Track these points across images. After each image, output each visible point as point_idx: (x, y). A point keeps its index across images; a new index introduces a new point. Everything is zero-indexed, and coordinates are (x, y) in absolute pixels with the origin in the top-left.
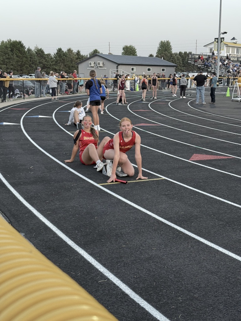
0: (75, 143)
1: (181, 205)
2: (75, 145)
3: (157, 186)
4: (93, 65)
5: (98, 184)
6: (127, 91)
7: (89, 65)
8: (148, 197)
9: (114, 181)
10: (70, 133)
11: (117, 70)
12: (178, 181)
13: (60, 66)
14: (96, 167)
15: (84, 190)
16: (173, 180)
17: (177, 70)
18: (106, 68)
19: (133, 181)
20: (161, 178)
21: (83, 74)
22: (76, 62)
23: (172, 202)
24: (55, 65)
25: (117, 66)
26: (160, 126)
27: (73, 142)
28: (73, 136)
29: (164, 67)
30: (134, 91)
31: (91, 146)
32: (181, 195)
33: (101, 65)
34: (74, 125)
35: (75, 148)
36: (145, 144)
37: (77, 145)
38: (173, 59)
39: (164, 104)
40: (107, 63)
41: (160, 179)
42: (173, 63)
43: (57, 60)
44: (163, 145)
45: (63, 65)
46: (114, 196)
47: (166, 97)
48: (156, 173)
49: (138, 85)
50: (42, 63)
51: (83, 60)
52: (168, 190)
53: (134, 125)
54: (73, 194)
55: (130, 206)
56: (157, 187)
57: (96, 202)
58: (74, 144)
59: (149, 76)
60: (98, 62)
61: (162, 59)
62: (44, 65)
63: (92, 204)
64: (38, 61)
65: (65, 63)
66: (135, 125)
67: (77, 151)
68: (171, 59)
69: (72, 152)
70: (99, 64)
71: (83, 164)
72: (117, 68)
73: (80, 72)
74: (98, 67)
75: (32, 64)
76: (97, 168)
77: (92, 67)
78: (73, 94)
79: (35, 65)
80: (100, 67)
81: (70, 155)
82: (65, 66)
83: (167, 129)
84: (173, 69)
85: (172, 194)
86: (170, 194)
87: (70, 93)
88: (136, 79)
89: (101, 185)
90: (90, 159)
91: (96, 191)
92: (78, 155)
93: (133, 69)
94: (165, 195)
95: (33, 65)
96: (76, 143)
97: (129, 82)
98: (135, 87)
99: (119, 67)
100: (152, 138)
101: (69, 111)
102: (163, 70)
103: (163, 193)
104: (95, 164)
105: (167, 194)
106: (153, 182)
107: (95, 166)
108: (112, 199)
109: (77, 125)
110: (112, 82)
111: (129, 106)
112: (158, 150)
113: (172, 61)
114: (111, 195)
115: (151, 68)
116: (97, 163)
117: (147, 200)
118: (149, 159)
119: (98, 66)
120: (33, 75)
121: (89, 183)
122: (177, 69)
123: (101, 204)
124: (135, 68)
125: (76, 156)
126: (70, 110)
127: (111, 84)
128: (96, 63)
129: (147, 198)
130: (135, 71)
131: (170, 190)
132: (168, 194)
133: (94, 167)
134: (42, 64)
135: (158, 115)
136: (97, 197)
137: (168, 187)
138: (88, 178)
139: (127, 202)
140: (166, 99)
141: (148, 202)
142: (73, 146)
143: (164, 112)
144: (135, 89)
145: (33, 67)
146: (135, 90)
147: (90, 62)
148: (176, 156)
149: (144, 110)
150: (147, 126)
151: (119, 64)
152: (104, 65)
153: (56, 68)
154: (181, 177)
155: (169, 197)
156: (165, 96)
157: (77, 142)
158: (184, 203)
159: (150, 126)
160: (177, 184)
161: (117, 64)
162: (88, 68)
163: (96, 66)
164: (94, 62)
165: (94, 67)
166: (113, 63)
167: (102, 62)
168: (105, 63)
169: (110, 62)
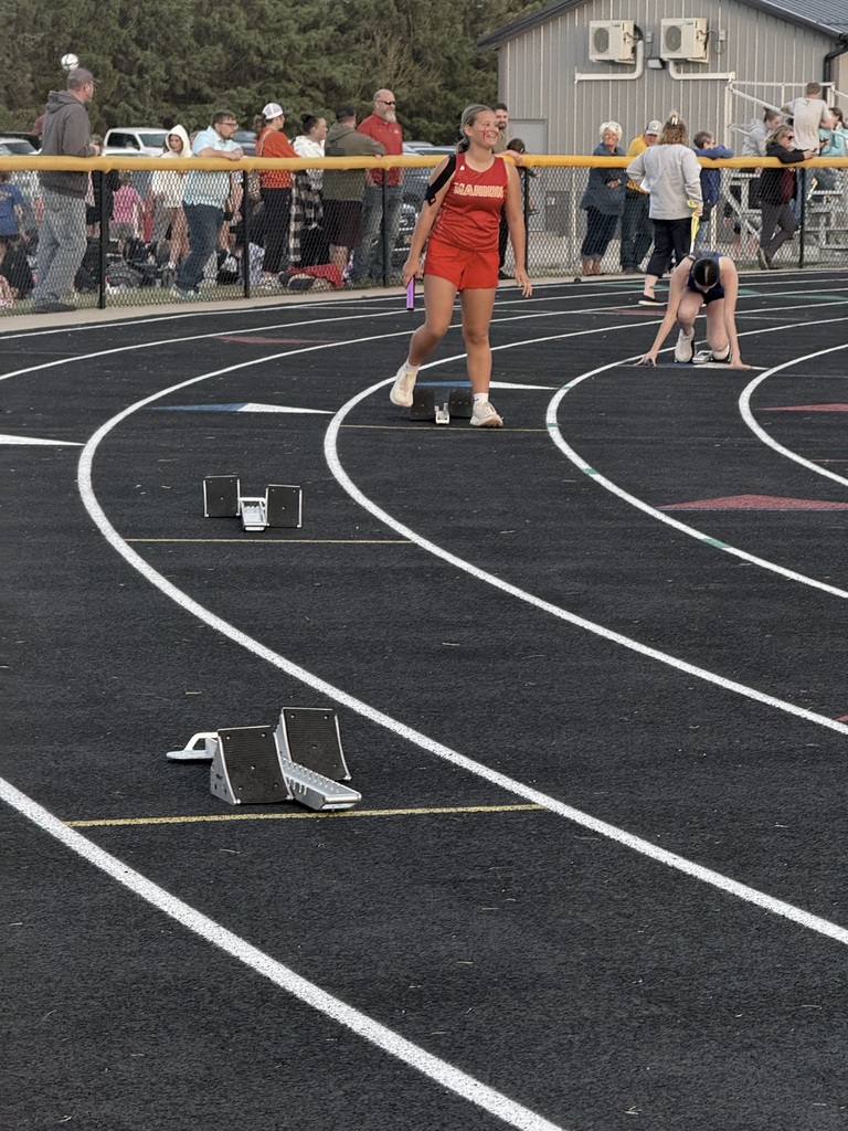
4: (620, 49)
7: (585, 51)
13: (375, 63)
18: (732, 76)
21: (540, 128)
24: (329, 51)
25: (828, 59)
33: (693, 48)
40: (739, 29)
45: (401, 52)
50: (223, 37)
60: (666, 23)
62: (238, 51)
64: (188, 25)
65: (422, 37)
70: (674, 36)
72: (826, 74)
74: (664, 64)
75: (133, 47)
77: (613, 65)
79: (164, 53)
80: (682, 63)
82: (417, 57)
95: (147, 56)
101: (247, 407)
119: (665, 56)
120: (136, 132)
128: (648, 36)
134: (219, 48)
145: (142, 71)
147: (595, 25)
151: (844, 43)
152: (714, 54)
153: (337, 74)
161: (827, 43)
162: (579, 77)
163: (646, 60)
164: (629, 27)
165: (635, 65)
166: (791, 29)
167: (701, 24)
168: (722, 32)
169: (771, 20)
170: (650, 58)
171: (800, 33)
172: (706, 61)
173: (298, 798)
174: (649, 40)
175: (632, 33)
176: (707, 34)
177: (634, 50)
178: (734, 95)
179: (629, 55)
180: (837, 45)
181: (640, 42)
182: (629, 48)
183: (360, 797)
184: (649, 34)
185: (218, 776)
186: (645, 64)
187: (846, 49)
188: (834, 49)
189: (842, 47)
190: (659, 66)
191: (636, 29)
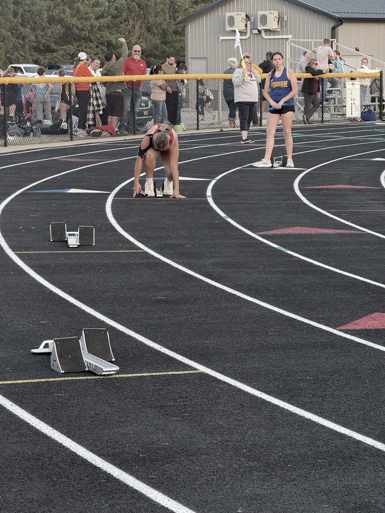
4: (239, 25)
7: (224, 28)
13: (130, 33)
18: (290, 37)
21: (204, 61)
24: (109, 27)
25: (333, 29)
33: (272, 24)
40: (293, 15)
43: (116, 9)
44: (300, 288)
50: (61, 21)
60: (260, 13)
62: (68, 28)
64: (45, 16)
65: (151, 20)
70: (264, 19)
72: (333, 35)
73: (191, 52)
74: (260, 32)
75: (20, 27)
79: (34, 29)
80: (268, 31)
95: (27, 31)
98: (380, 106)
99: (342, 29)
118: (209, 324)
119: (260, 28)
120: (22, 66)
134: (59, 26)
144: (381, 112)
145: (24, 38)
147: (228, 14)
151: (341, 21)
152: (282, 26)
161: (333, 21)
162: (221, 38)
163: (251, 30)
164: (243, 15)
165: (247, 32)
166: (316, 15)
167: (276, 14)
168: (285, 17)
169: (308, 11)
170: (254, 29)
171: (321, 17)
172: (279, 30)
173: (91, 369)
174: (252, 21)
175: (245, 18)
176: (279, 18)
177: (246, 25)
178: (291, 46)
179: (244, 28)
180: (337, 22)
181: (249, 22)
182: (244, 26)
183: (119, 368)
184: (252, 18)
185: (54, 360)
186: (251, 32)
187: (342, 24)
188: (336, 24)
189: (339, 23)
190: (258, 32)
191: (247, 16)
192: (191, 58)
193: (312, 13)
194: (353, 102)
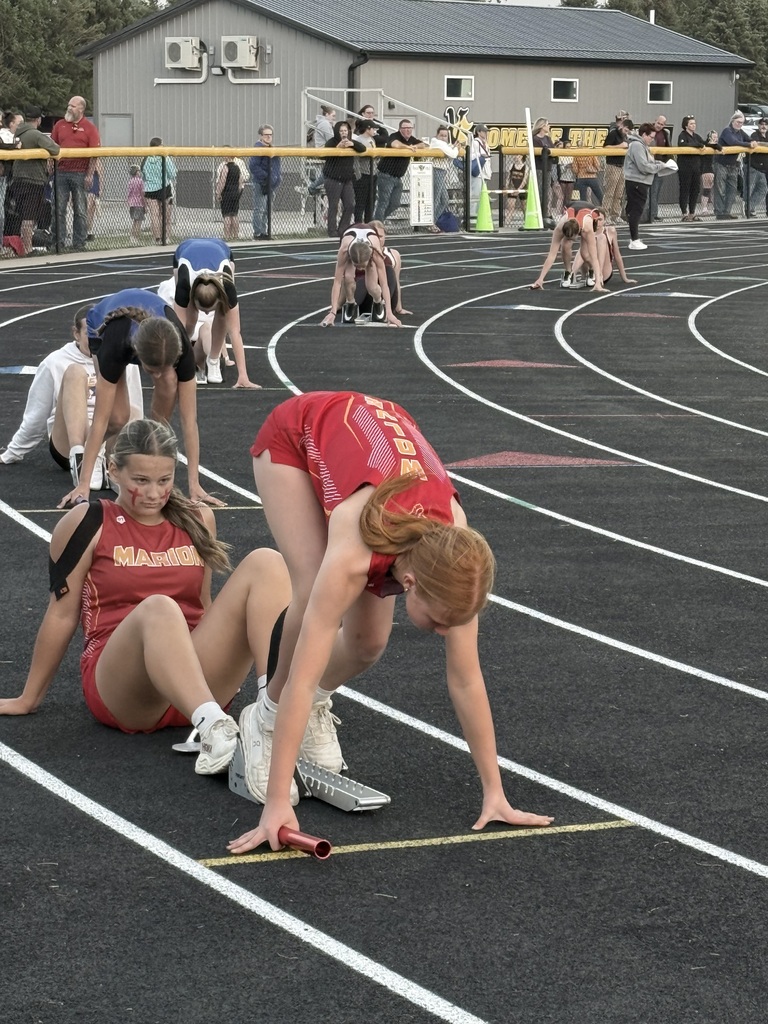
0: (58, 586)
1: (730, 1002)
2: (59, 596)
3: (583, 870)
4: (188, 60)
5: (196, 857)
6: (417, 229)
7: (162, 63)
8: (518, 946)
9: (274, 845)
10: (24, 515)
11: (351, 96)
12: (720, 844)
14: (190, 744)
15: (104, 899)
16: (691, 833)
17: (752, 89)
18: (277, 81)
19: (426, 842)
20: (612, 817)
21: (126, 121)
22: (83, 42)
23: (670, 979)
25: (352, 69)
26: (620, 471)
27: (46, 575)
28: (47, 536)
29: (659, 74)
30: (462, 233)
31: (161, 613)
32: (736, 932)
33: (246, 59)
34: (53, 463)
35: (57, 620)
36: (521, 592)
37: (71, 599)
38: (721, 18)
39: (659, 321)
40: (281, 43)
41: (602, 826)
42: (724, 42)
44: (637, 597)
46: (297, 940)
47: (677, 270)
48: (578, 786)
49: (486, 193)
51: (127, 22)
52: (651, 902)
53: (454, 465)
54: (28, 926)
55: (396, 1006)
56: (584, 879)
57: (179, 975)
58: (53, 596)
59: (566, 130)
60: (225, 39)
61: (652, 21)
63: (148, 994)
66: (458, 459)
67: (70, 639)
68: (712, 22)
69: (32, 643)
70: (232, 50)
71: (108, 725)
72: (352, 83)
73: (103, 104)
74: (224, 71)
76: (195, 754)
77: (184, 72)
78: (57, 252)
80: (238, 71)
81: (23, 666)
83: (670, 490)
84: (724, 87)
85: (680, 924)
86: (667, 928)
87: (35, 243)
88: (475, 155)
89: (213, 868)
90: (146, 690)
91: (180, 906)
92: (71, 666)
93: (454, 88)
94: (630, 930)
96: (65, 584)
97: (429, 172)
98: (466, 206)
99: (367, 71)
100: (565, 550)
101: (26, 370)
102: (657, 92)
103: (620, 922)
104: (180, 725)
105: (645, 928)
106: (557, 845)
107: (183, 740)
108: (281, 961)
109: (73, 462)
110: (319, 173)
111: (424, 336)
112: (600, 632)
113: (719, 30)
114: (276, 931)
115: (574, 77)
116: (195, 719)
117: (510, 966)
118: (538, 692)
119: (224, 65)
121: (140, 850)
122: (751, 82)
123: (213, 991)
124: (468, 77)
125: (55, 672)
126: (36, 363)
127: (309, 183)
128: (211, 50)
129: (509, 954)
130: (467, 95)
131: (664, 902)
132: (652, 927)
133: (177, 747)
135: (611, 393)
136: (184, 950)
137: (652, 880)
138: (130, 818)
139: (378, 979)
140: (675, 287)
141: (518, 978)
142: (45, 606)
143: (655, 374)
144: (467, 217)
146: (467, 226)
147: (169, 40)
148: (718, 674)
149: (525, 359)
150: (538, 473)
151: (364, 56)
152: (262, 64)
154: (743, 813)
155: (656, 945)
156: (668, 269)
157: (73, 580)
158: (750, 985)
159: (552, 472)
160: (710, 857)
161: (351, 56)
162: (157, 81)
163: (210, 67)
164: (196, 42)
165: (201, 72)
166: (322, 44)
167: (253, 41)
168: (269, 47)
169: (307, 38)
170: (213, 66)
171: (329, 48)
172: (257, 69)
173: (316, 795)
174: (211, 52)
175: (198, 47)
176: (257, 49)
177: (200, 60)
178: (308, 99)
179: (196, 64)
180: (358, 57)
181: (205, 54)
182: (196, 59)
183: (389, 799)
184: (211, 48)
185: (238, 775)
186: (209, 71)
187: (366, 61)
188: (356, 60)
189: (362, 59)
190: (221, 73)
191: (202, 44)
192: (103, 115)
193: (315, 41)
194: (421, 199)
